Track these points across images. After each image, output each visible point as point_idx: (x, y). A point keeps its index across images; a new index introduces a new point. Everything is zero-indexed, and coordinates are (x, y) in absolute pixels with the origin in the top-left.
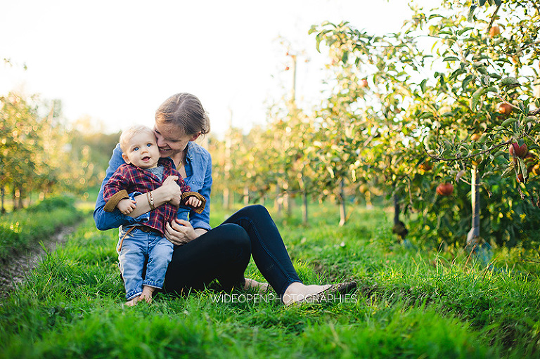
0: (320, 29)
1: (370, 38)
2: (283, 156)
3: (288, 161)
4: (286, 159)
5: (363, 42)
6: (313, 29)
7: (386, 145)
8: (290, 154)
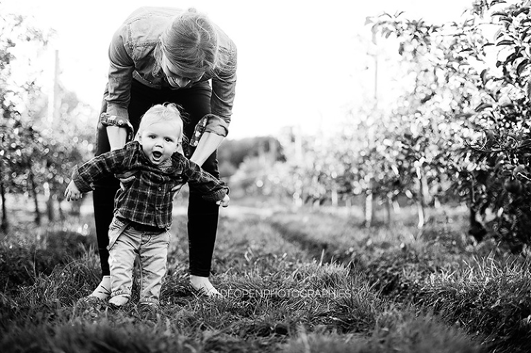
0: (376, 21)
1: (428, 28)
2: (356, 156)
3: (361, 161)
4: (358, 159)
5: (421, 32)
6: (368, 20)
7: (450, 140)
8: (363, 154)
